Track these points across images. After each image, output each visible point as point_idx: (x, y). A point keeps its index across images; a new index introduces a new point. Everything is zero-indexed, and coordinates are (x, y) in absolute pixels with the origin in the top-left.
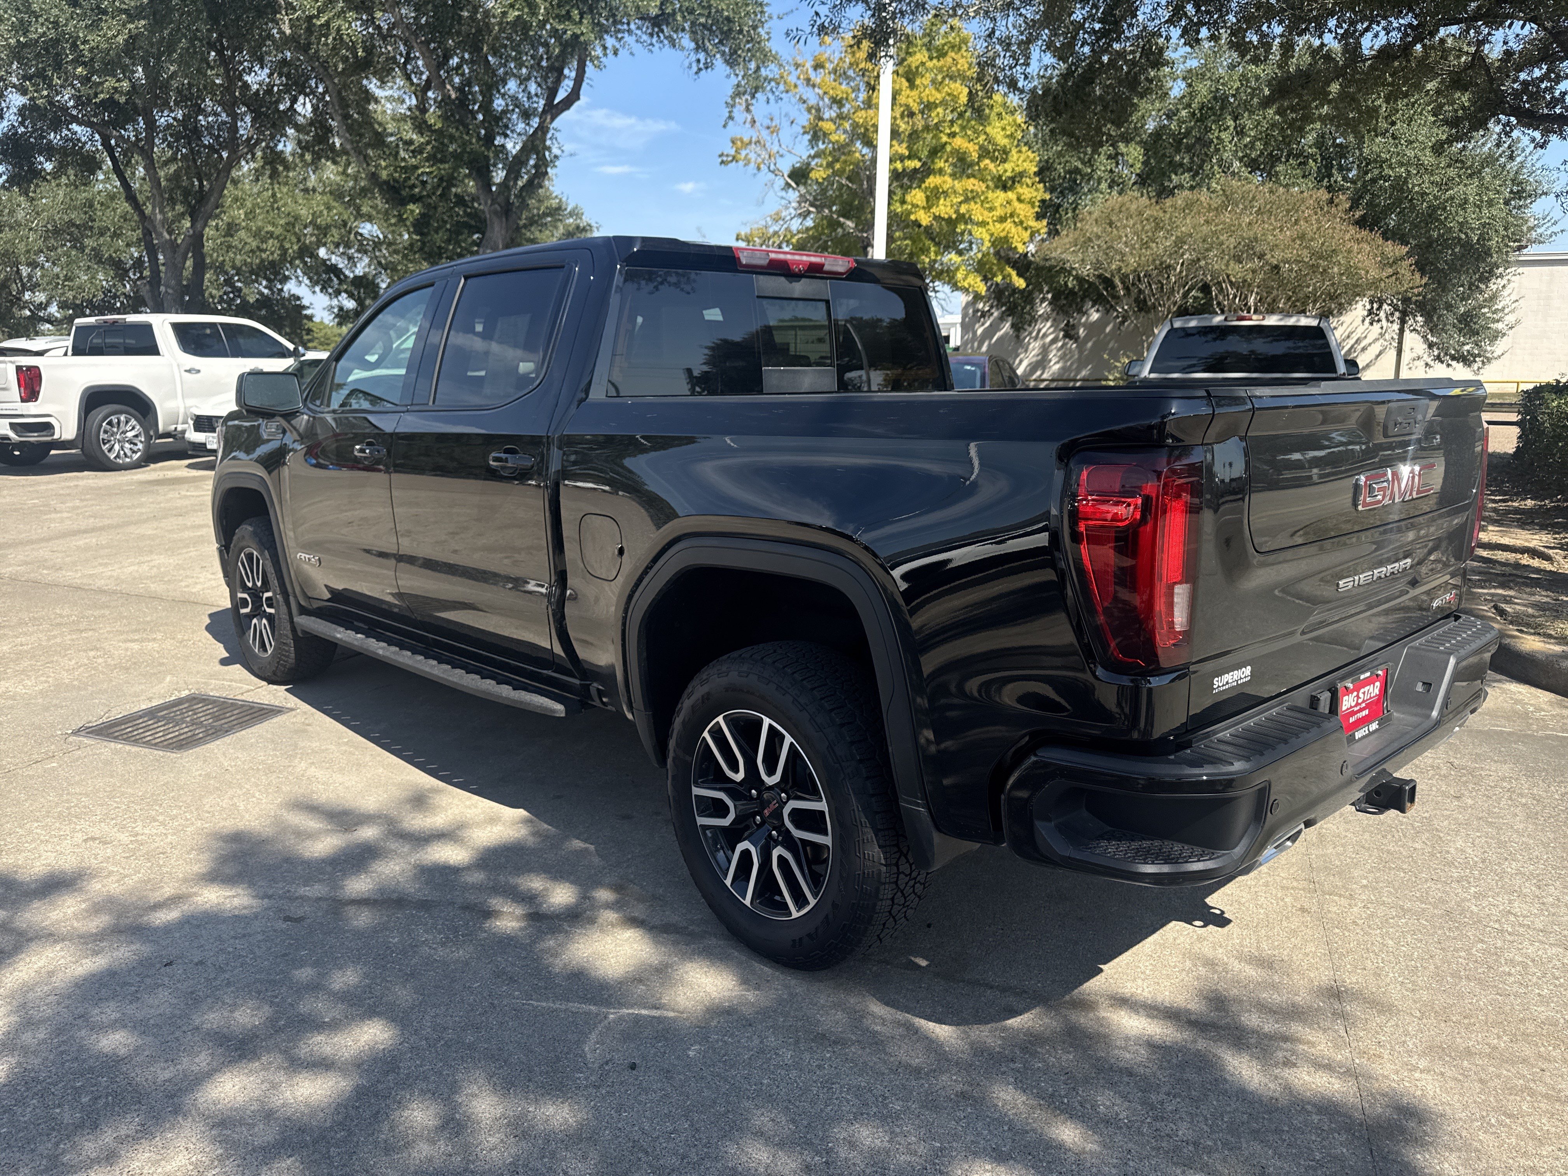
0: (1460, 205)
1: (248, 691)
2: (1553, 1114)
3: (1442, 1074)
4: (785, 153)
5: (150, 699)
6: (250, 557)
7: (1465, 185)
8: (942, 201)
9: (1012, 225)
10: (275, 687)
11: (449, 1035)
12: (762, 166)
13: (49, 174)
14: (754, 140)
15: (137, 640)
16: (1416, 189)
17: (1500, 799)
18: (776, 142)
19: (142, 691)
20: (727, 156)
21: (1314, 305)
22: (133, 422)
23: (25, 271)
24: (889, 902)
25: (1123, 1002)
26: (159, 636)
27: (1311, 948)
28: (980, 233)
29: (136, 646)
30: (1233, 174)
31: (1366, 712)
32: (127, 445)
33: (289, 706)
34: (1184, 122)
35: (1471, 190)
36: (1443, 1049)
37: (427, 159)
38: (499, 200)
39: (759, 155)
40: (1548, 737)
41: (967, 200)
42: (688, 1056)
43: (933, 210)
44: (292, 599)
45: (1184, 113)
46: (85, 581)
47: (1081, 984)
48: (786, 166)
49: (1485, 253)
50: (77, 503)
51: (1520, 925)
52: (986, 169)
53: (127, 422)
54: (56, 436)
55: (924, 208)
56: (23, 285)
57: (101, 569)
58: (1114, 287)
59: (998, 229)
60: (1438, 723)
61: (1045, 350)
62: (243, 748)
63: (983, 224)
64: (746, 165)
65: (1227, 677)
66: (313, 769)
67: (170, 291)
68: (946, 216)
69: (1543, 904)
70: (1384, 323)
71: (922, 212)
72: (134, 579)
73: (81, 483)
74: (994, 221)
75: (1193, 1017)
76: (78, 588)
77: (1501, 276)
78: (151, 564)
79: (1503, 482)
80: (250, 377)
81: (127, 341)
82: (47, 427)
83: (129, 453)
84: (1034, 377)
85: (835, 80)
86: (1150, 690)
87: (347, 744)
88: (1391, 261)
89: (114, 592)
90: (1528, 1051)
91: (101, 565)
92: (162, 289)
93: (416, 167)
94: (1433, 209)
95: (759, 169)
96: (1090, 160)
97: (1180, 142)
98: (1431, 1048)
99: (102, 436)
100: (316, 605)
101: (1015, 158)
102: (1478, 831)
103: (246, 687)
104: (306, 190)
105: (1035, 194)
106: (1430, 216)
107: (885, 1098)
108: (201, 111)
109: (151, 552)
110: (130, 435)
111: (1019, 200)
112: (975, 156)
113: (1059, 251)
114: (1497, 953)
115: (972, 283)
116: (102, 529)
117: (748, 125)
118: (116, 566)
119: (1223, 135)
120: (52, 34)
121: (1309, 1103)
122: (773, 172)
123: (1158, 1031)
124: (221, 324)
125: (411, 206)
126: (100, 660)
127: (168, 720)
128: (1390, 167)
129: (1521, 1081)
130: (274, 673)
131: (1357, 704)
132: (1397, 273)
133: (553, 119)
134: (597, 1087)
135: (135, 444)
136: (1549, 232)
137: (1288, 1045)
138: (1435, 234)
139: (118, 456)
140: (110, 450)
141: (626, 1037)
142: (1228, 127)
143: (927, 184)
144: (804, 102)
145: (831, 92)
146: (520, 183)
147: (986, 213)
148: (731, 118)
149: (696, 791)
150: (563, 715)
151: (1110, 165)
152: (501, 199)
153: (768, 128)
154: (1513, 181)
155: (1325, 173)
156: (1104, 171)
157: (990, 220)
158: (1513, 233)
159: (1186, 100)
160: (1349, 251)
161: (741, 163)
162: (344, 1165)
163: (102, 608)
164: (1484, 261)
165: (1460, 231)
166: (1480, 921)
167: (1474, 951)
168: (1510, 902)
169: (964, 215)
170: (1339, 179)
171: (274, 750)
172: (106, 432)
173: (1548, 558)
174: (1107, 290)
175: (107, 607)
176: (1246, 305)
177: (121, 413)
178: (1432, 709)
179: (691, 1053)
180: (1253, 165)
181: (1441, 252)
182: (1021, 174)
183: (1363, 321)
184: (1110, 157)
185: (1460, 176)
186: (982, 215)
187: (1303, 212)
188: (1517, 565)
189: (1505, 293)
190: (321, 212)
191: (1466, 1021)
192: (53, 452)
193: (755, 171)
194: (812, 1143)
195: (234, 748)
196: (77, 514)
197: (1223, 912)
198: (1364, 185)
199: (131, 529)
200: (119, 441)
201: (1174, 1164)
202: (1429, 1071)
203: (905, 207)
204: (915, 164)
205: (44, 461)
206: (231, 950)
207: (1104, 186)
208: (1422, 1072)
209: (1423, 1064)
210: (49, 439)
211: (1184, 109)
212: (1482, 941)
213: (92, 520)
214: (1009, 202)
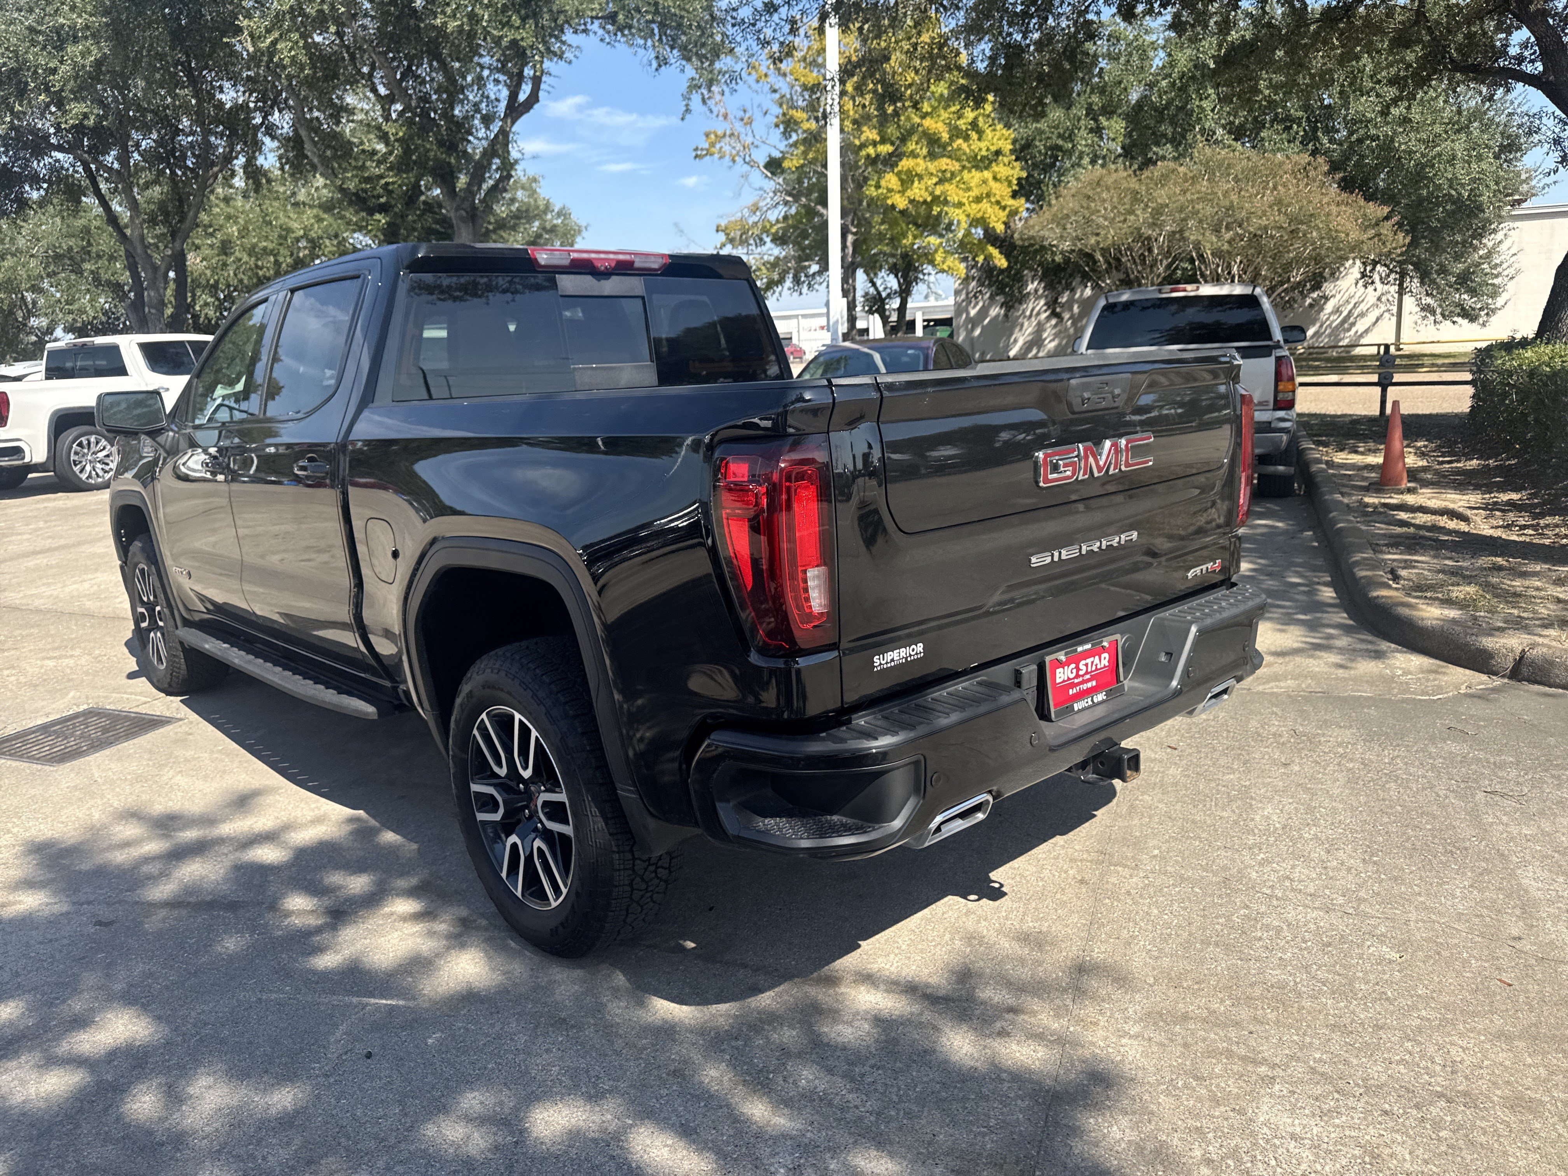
0: (1448, 162)
1: (145, 703)
2: (1242, 1075)
3: (1150, 1039)
4: (759, 144)
5: (47, 715)
6: (142, 571)
7: (1453, 141)
8: (916, 184)
9: (989, 205)
10: (172, 698)
11: (208, 1030)
12: (737, 158)
13: (35, 203)
14: (728, 133)
15: (55, 658)
16: (1403, 147)
17: (1328, 765)
18: (750, 133)
19: (43, 707)
20: (702, 149)
21: (1298, 270)
22: (103, 442)
23: (29, 296)
24: (628, 888)
25: (868, 979)
26: (77, 652)
27: (1075, 918)
28: (956, 215)
29: (51, 663)
30: (1216, 142)
31: (1094, 683)
32: (98, 465)
33: (179, 716)
34: (1166, 93)
35: (1459, 146)
36: (1161, 1015)
37: (390, 169)
38: (464, 206)
39: (734, 148)
40: (1403, 701)
41: (941, 181)
42: (426, 1044)
43: (909, 193)
44: (176, 612)
45: (1164, 83)
46: (24, 601)
47: (834, 961)
48: (761, 158)
49: (1477, 208)
50: (41, 524)
51: (1293, 890)
52: (959, 149)
53: (97, 443)
54: (27, 460)
55: (899, 192)
56: (29, 311)
57: (43, 589)
58: (1095, 262)
59: (974, 209)
60: (1177, 693)
61: (1040, 329)
62: (119, 759)
63: (960, 205)
64: (721, 158)
65: (889, 656)
66: (179, 777)
67: (153, 311)
68: (921, 200)
69: (1326, 868)
70: (1378, 284)
71: (898, 196)
72: (72, 597)
73: (51, 505)
74: (970, 203)
75: (929, 991)
76: (16, 608)
77: (1495, 231)
78: (93, 582)
79: (1456, 442)
80: (107, 397)
81: (97, 363)
82: (17, 451)
83: (101, 473)
84: (1030, 356)
85: (805, 68)
86: (798, 671)
87: (220, 751)
88: (1373, 222)
89: (49, 611)
90: (1245, 1014)
91: (44, 585)
92: (147, 310)
93: (381, 177)
94: (1422, 166)
95: (734, 161)
96: (1070, 135)
97: (1162, 113)
98: (1149, 1014)
99: (73, 457)
100: (197, 617)
101: (990, 137)
102: (1292, 797)
103: (144, 699)
104: (296, 204)
105: (1011, 172)
106: (1418, 174)
107: (598, 1078)
108: (177, 132)
109: (96, 570)
110: (101, 455)
111: (995, 178)
112: (945, 136)
113: (1037, 228)
114: (1253, 919)
115: (951, 265)
116: (56, 549)
117: (721, 118)
118: (59, 585)
119: (1205, 103)
120: (12, 64)
121: (1005, 1071)
122: (748, 163)
123: (890, 1005)
124: (189, 342)
125: (377, 216)
126: (13, 678)
127: (57, 734)
128: (1375, 126)
129: (1225, 1045)
130: (170, 685)
131: (1077, 676)
132: (1379, 235)
133: (513, 123)
134: (327, 1076)
135: (107, 464)
136: (1541, 185)
137: (1010, 1016)
138: (1425, 192)
139: (90, 477)
140: (81, 472)
141: (376, 1027)
142: (1209, 95)
143: (900, 168)
144: (775, 91)
145: (802, 79)
146: (485, 186)
147: (961, 192)
148: (688, 110)
149: (475, 788)
150: (376, 717)
151: (1091, 138)
152: (466, 205)
153: (742, 120)
154: (1502, 134)
155: (1310, 137)
156: (1086, 146)
157: (965, 200)
158: (1504, 188)
159: (1165, 72)
160: (1328, 214)
161: (717, 156)
162: (59, 1157)
163: (32, 627)
164: (1476, 216)
165: (1451, 187)
166: (1253, 887)
167: (1234, 918)
168: (1293, 867)
169: (939, 197)
170: (1325, 141)
171: (149, 760)
172: (76, 453)
173: (1465, 519)
174: (1088, 265)
175: (38, 626)
176: (1229, 273)
177: (91, 433)
178: (1172, 679)
179: (430, 1041)
180: (1238, 133)
181: (1432, 210)
182: (998, 153)
183: (1356, 284)
184: (1091, 131)
185: (1446, 132)
186: (957, 195)
187: (1281, 177)
188: (1434, 528)
189: (1503, 247)
190: (312, 225)
191: (1196, 987)
192: (30, 476)
193: (731, 164)
194: (510, 1124)
195: (110, 760)
196: (38, 536)
197: (1002, 885)
198: (1351, 147)
199: (83, 548)
200: (90, 462)
201: (850, 1134)
202: (1137, 1037)
203: (880, 191)
204: (886, 149)
205: (23, 485)
206: (33, 955)
207: (1086, 160)
208: (1131, 1037)
209: (1135, 1029)
210: (20, 462)
211: (1164, 79)
212: (1247, 907)
213: (50, 540)
214: (985, 182)
